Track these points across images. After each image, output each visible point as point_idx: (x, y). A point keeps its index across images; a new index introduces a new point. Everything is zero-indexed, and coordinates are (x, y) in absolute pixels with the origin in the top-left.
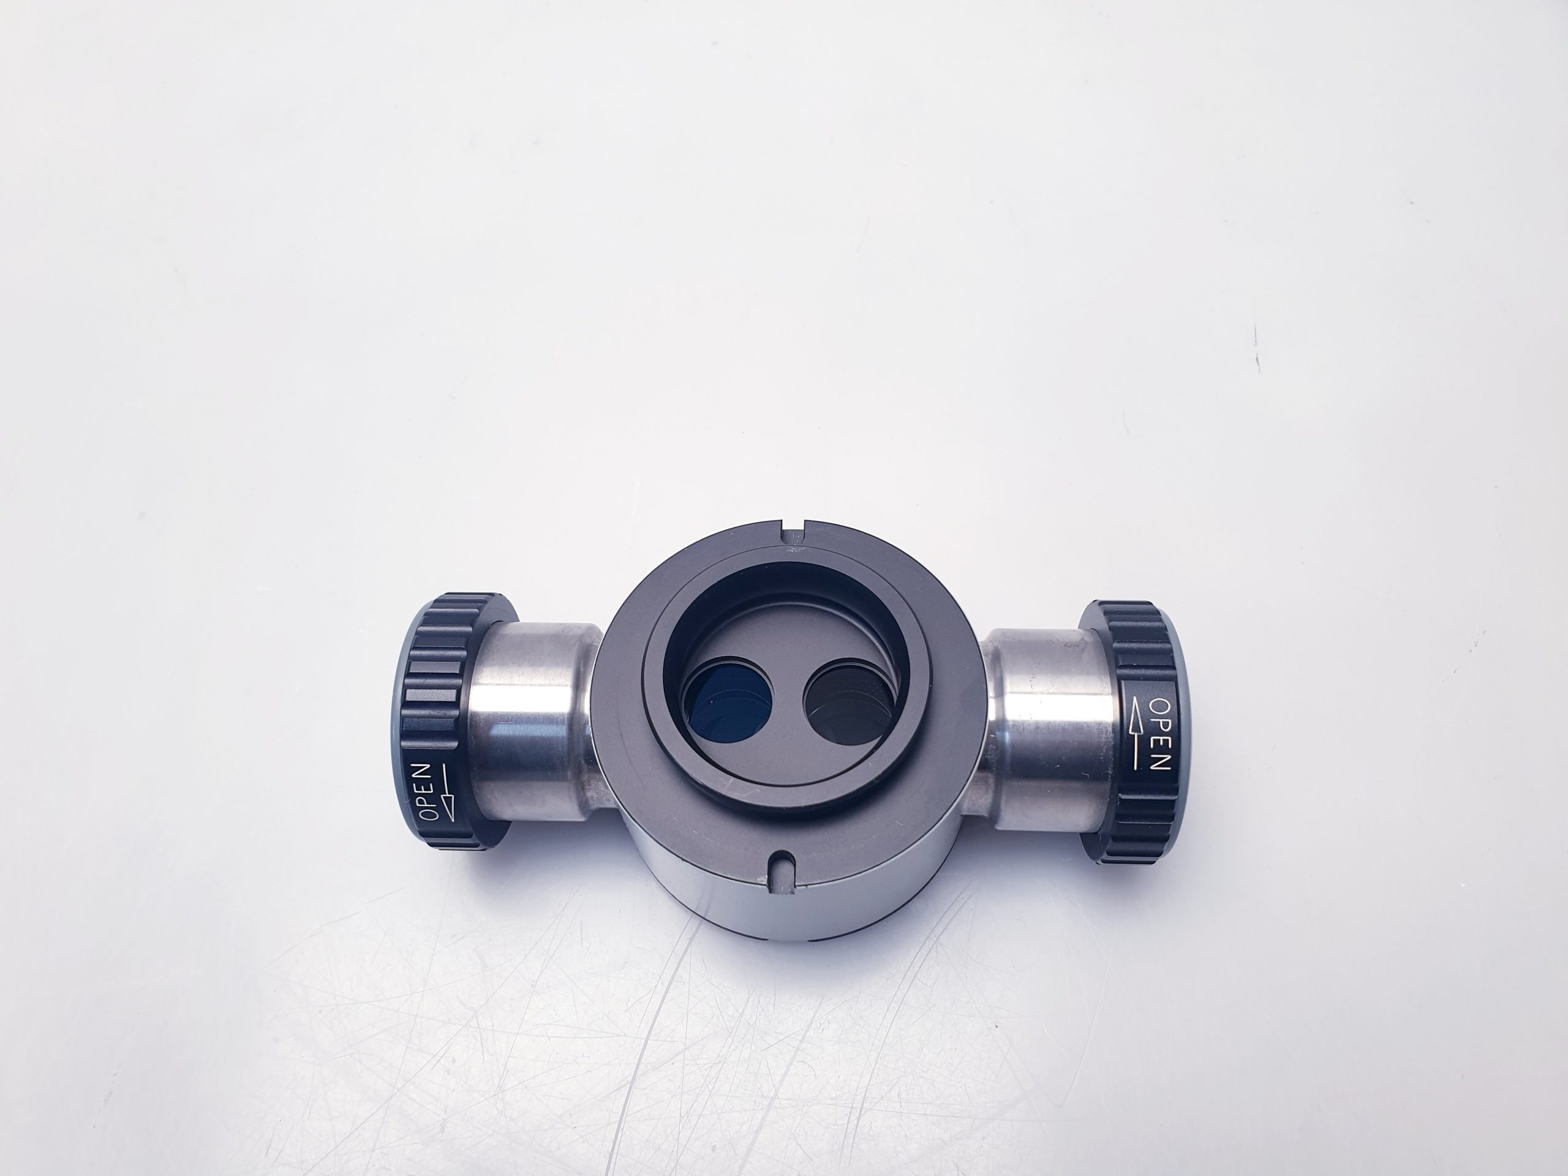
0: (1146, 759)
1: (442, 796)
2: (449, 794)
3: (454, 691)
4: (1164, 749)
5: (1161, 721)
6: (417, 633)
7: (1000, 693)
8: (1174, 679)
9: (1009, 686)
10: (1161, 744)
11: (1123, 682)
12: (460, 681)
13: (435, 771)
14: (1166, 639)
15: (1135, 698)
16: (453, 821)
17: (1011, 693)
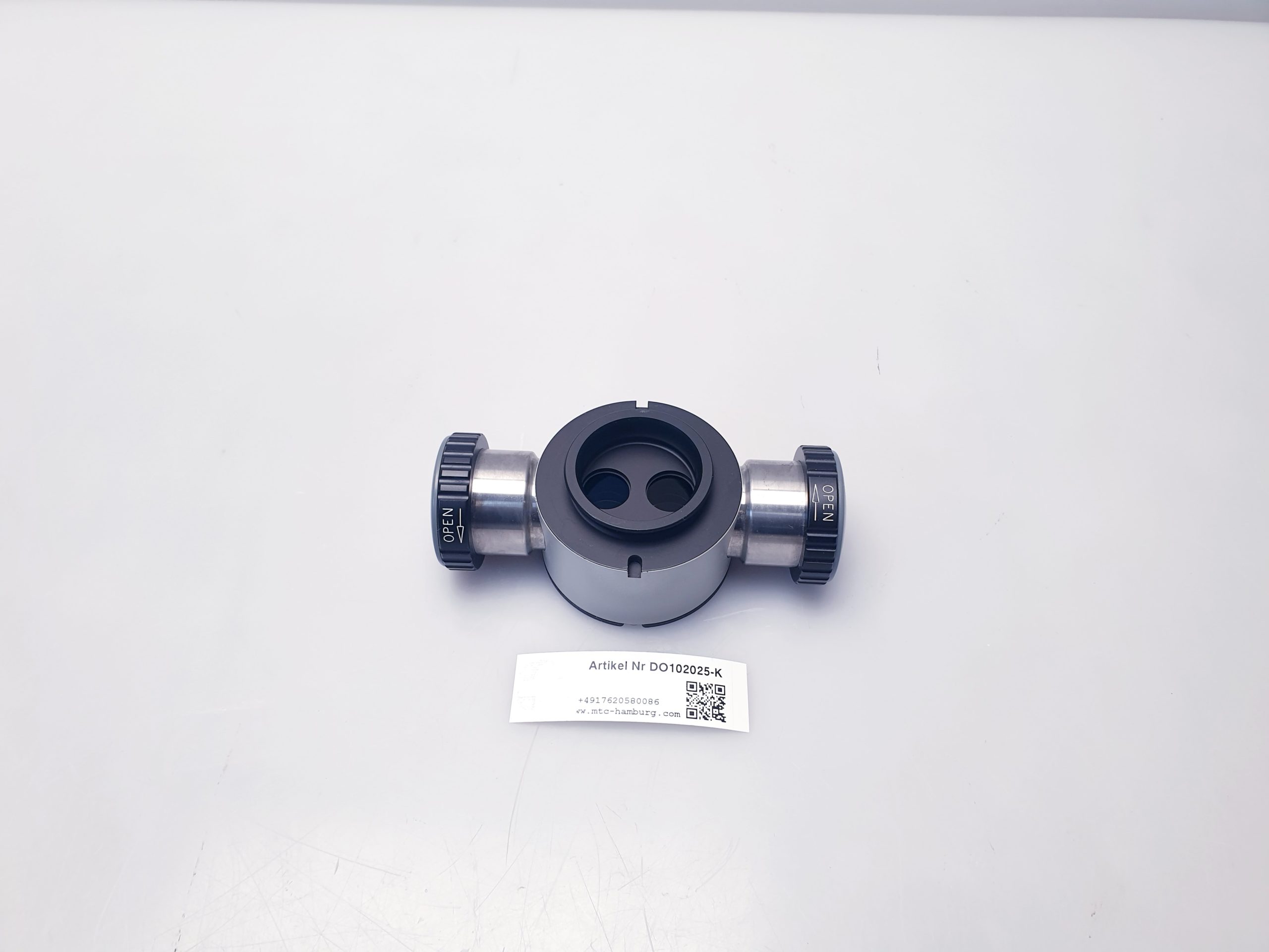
0: (821, 515)
1: (458, 527)
2: (462, 525)
3: (467, 472)
4: (830, 511)
5: (828, 496)
6: (446, 445)
7: (748, 490)
8: (836, 477)
9: (752, 487)
10: (829, 507)
11: (810, 477)
12: (470, 467)
13: (455, 513)
14: (833, 459)
15: (815, 485)
16: (461, 542)
17: (754, 489)
